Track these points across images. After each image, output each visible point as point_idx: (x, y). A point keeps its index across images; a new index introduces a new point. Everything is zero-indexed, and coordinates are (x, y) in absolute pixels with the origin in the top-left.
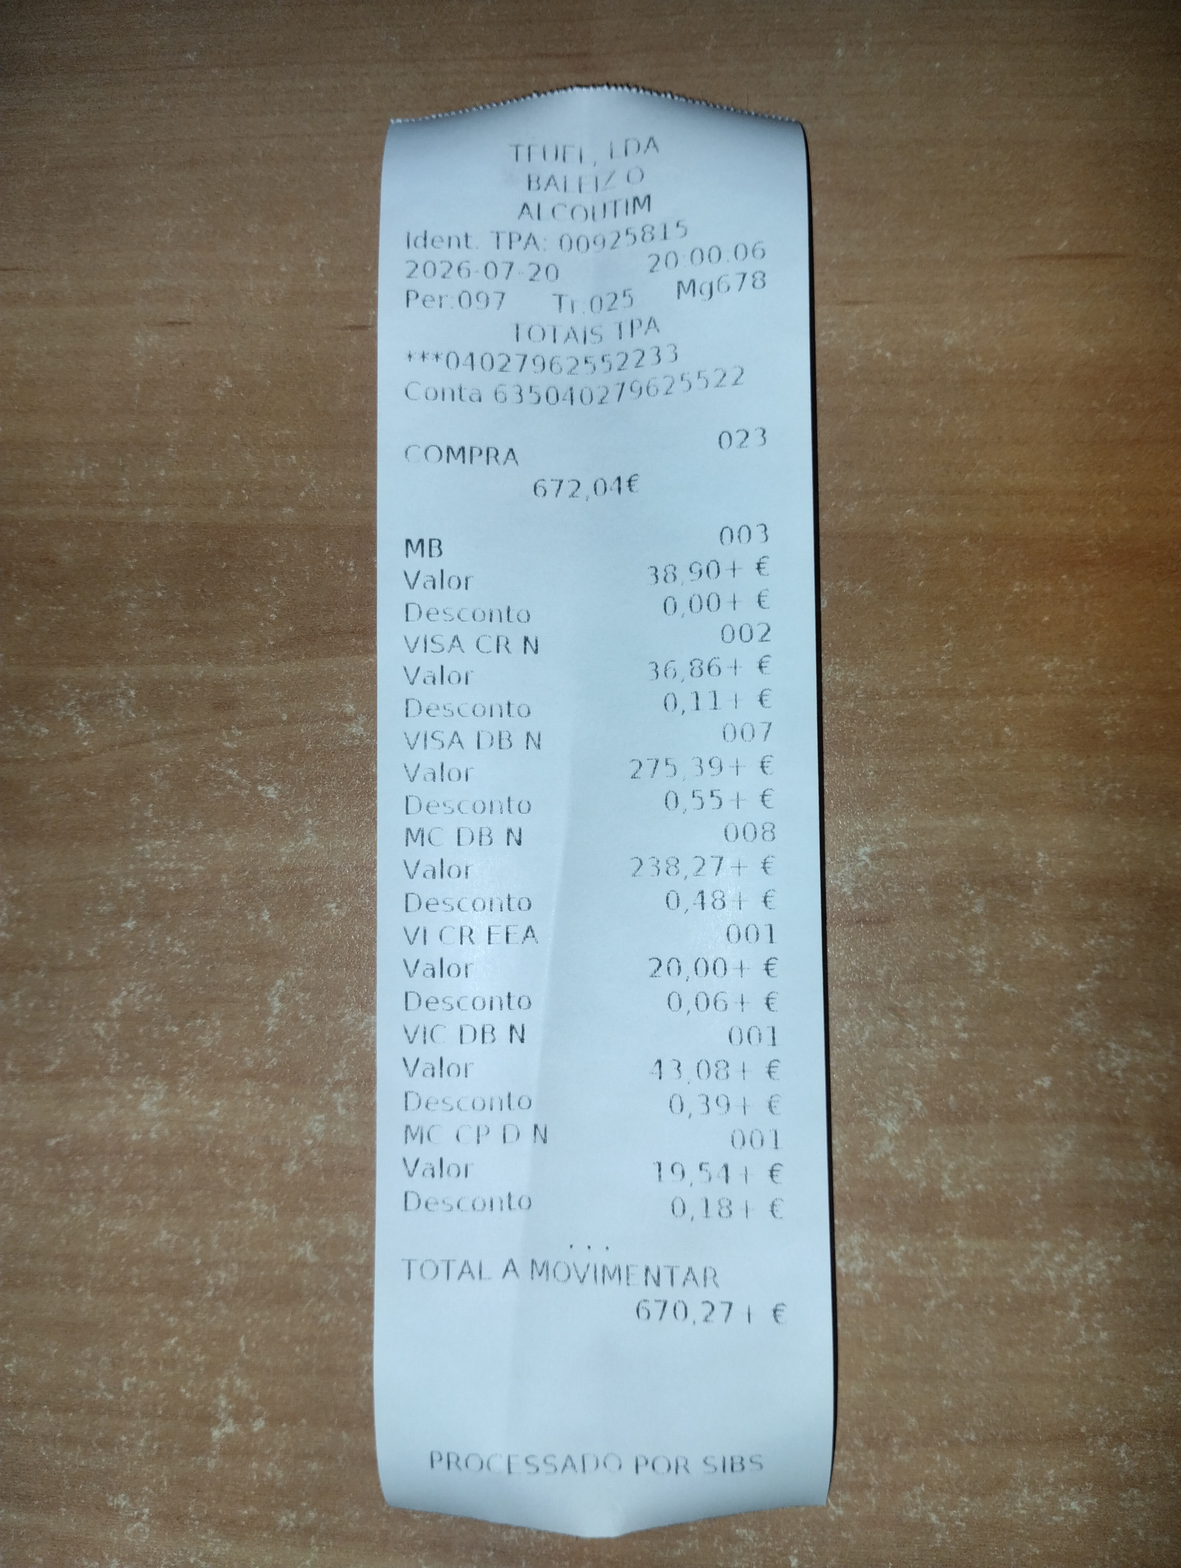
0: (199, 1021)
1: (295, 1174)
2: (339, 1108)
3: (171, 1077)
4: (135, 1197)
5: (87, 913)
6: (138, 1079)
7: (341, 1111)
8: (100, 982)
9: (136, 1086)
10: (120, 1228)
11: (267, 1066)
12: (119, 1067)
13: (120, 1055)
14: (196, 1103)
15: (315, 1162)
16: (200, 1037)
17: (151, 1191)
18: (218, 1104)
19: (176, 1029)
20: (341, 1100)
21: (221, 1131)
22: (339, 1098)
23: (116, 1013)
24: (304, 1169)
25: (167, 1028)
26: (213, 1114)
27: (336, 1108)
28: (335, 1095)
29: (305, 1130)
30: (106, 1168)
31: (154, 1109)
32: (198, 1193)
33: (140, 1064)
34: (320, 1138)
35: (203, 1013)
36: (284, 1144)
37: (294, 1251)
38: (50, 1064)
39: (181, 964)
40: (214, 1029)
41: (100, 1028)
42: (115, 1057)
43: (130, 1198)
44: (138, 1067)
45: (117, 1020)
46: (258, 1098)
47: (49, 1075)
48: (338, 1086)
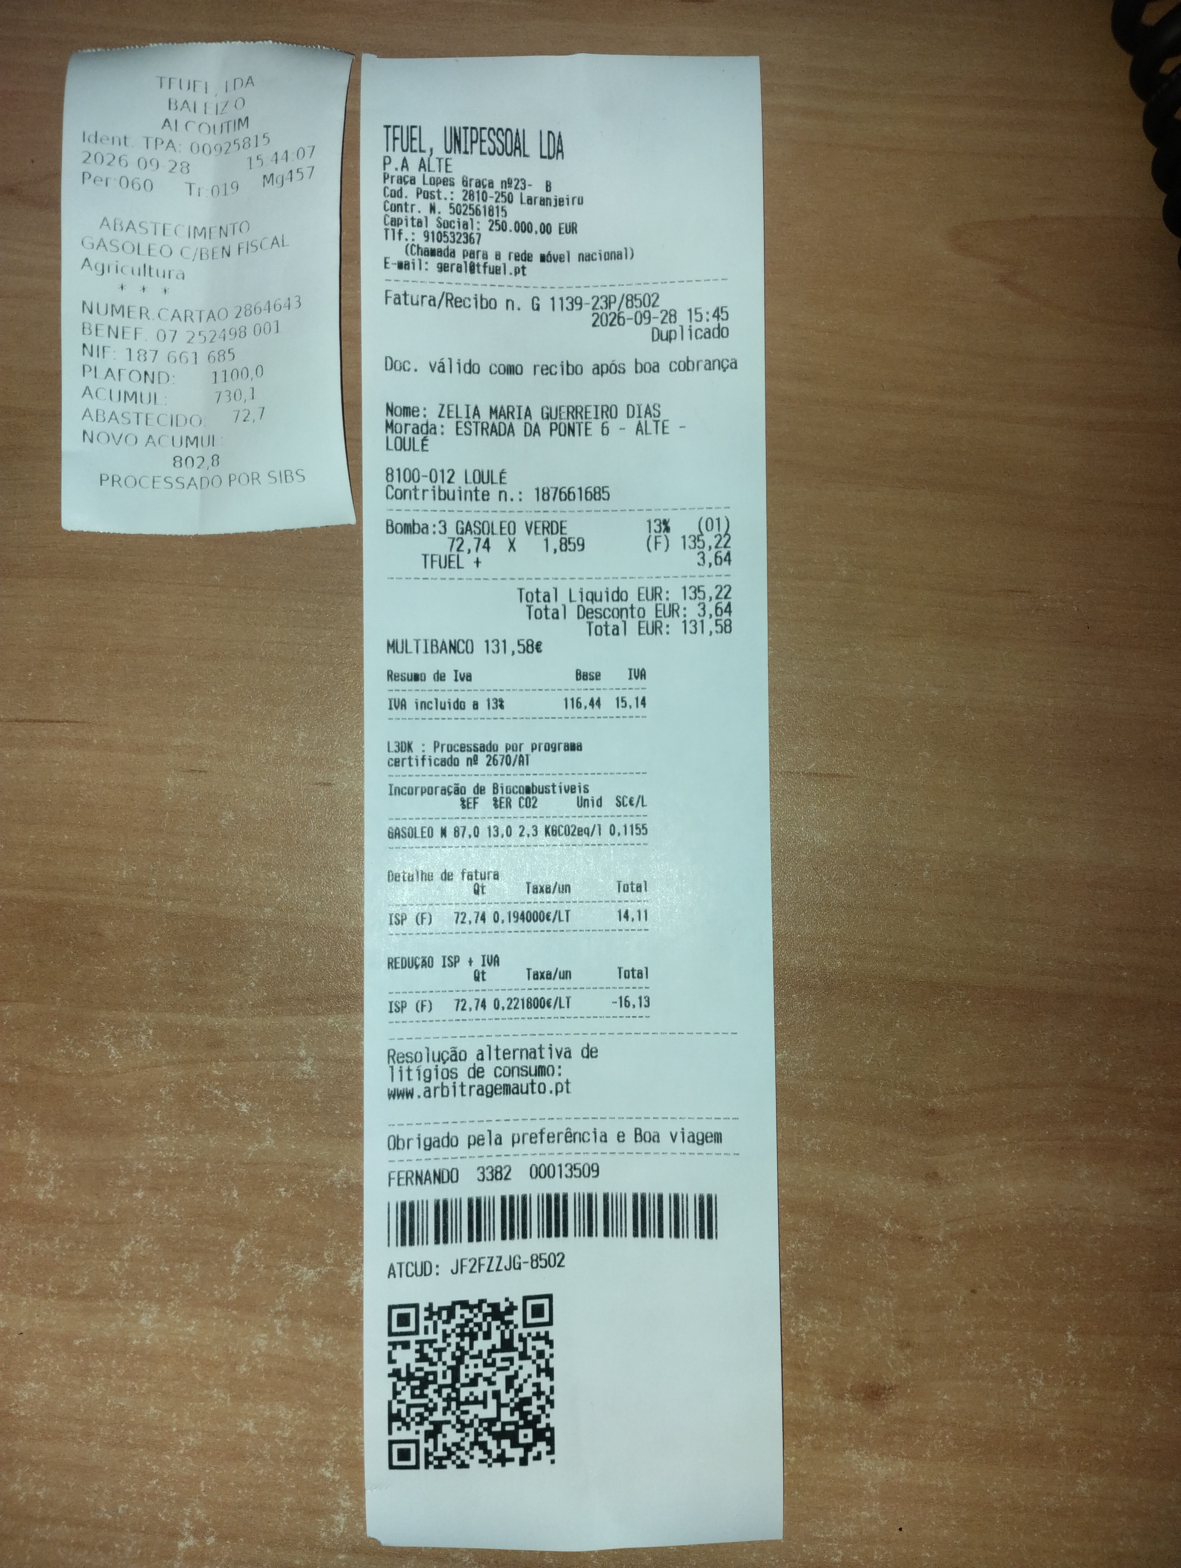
0: (184, 1264)
1: (245, 1373)
2: (278, 1330)
3: (163, 1302)
4: (133, 1383)
5: (109, 1185)
6: (139, 1302)
7: (279, 1332)
8: (116, 1234)
9: (138, 1307)
10: (122, 1403)
11: (229, 1299)
12: (126, 1293)
13: (128, 1284)
14: (178, 1321)
15: (259, 1366)
16: (184, 1276)
17: (144, 1380)
18: (194, 1322)
19: (167, 1269)
20: (279, 1325)
21: (195, 1341)
22: (278, 1323)
23: (127, 1255)
24: (251, 1370)
25: (161, 1268)
26: (190, 1329)
27: (275, 1330)
28: (275, 1321)
29: (253, 1344)
30: (114, 1362)
31: (149, 1324)
32: (176, 1383)
33: (141, 1292)
34: (263, 1349)
35: (187, 1259)
36: (239, 1352)
37: (242, 1425)
38: (78, 1288)
39: (174, 1224)
40: (194, 1270)
41: (114, 1265)
42: (124, 1285)
43: (130, 1383)
44: (140, 1294)
45: (127, 1260)
46: (222, 1320)
47: (78, 1296)
48: (277, 1314)
